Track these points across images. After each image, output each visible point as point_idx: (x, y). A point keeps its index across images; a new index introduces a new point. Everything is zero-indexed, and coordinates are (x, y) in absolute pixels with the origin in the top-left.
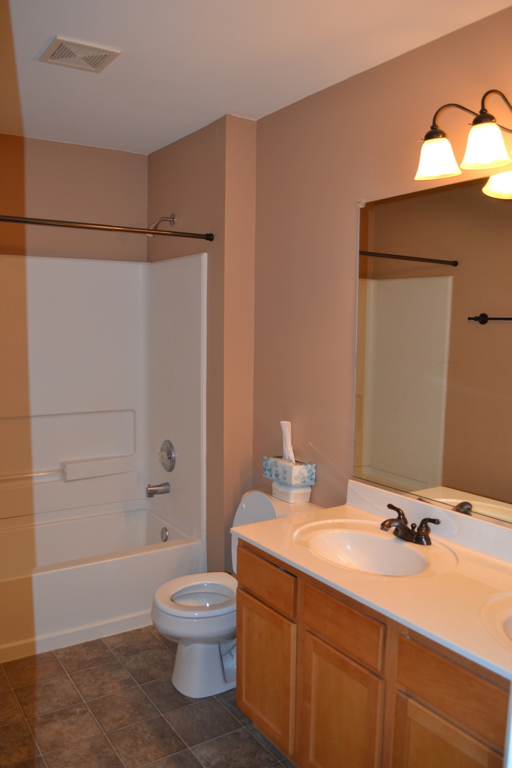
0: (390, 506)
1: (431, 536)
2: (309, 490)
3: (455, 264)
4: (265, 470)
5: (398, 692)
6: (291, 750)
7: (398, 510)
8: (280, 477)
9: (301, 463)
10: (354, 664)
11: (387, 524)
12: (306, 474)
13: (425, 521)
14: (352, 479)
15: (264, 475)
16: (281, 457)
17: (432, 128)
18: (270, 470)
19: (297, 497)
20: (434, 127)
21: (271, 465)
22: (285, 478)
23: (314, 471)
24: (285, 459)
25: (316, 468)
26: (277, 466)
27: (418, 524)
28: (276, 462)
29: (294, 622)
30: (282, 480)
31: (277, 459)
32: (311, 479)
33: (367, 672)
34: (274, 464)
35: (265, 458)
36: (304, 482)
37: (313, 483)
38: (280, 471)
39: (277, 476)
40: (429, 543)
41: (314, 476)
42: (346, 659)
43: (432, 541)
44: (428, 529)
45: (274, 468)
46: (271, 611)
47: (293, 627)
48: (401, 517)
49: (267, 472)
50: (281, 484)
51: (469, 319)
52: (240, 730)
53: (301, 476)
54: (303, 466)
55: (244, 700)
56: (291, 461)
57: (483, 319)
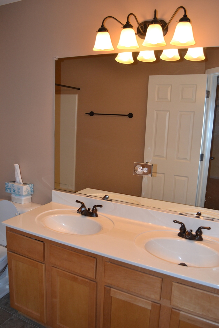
0: (77, 201)
1: (98, 213)
2: (31, 196)
3: (79, 89)
4: (7, 189)
5: (105, 287)
6: (45, 321)
7: (81, 203)
8: (15, 192)
9: (26, 184)
10: (80, 278)
11: (80, 210)
12: (29, 189)
13: (95, 207)
14: (54, 190)
15: (6, 191)
16: (14, 182)
17: (102, 26)
18: (10, 189)
19: (25, 200)
20: (103, 26)
21: (10, 186)
22: (19, 192)
23: (33, 187)
24: (17, 183)
25: (33, 186)
26: (14, 187)
27: (92, 208)
28: (13, 185)
29: (44, 264)
30: (17, 193)
31: (13, 183)
32: (32, 191)
33: (88, 281)
34: (12, 186)
35: (6, 183)
36: (29, 193)
37: (33, 193)
38: (16, 189)
39: (14, 191)
40: (97, 216)
41: (33, 190)
42: (76, 276)
43: (98, 215)
44: (96, 210)
45: (12, 188)
46: (31, 260)
47: (44, 265)
48: (83, 206)
49: (8, 190)
50: (16, 195)
51: (86, 114)
52: (12, 317)
53: (27, 190)
54: (28, 186)
55: (16, 304)
56: (20, 184)
57: (92, 114)
